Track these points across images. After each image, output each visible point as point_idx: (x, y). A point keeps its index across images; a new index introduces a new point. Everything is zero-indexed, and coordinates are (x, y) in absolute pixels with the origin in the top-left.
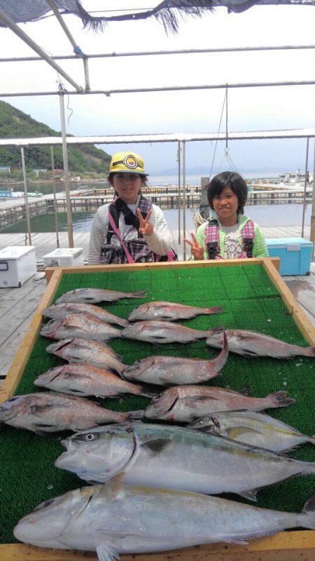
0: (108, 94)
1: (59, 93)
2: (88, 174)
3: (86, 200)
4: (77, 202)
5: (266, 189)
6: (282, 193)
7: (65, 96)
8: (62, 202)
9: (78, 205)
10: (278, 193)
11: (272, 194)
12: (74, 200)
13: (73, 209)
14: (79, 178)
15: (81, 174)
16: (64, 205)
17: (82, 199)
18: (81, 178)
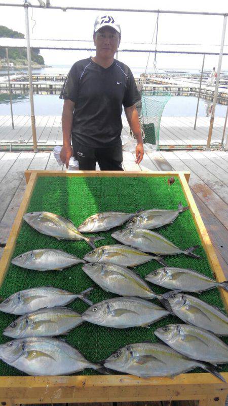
0: (64, 10)
1: (24, 6)
2: (19, 61)
3: (24, 85)
4: (17, 86)
5: (161, 83)
6: (173, 88)
7: (29, 8)
8: (4, 85)
9: (18, 89)
10: (170, 88)
11: (167, 88)
12: (15, 84)
13: (14, 92)
14: (12, 64)
15: (14, 61)
16: (5, 88)
17: (21, 85)
18: (14, 64)
